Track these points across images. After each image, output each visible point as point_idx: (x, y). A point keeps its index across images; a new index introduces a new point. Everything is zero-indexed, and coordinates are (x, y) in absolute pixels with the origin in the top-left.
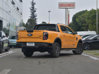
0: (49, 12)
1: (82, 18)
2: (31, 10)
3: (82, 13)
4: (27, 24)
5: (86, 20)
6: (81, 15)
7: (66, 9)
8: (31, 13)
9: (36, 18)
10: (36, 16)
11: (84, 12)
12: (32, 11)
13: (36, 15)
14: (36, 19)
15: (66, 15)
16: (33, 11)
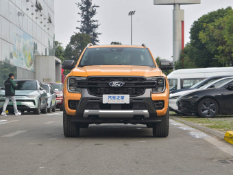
0: (131, 13)
1: (217, 32)
2: (82, 8)
3: (216, 16)
4: (69, 48)
5: (226, 37)
6: (214, 21)
7: (174, 4)
8: (81, 19)
9: (97, 31)
10: (95, 27)
11: (221, 14)
12: (85, 13)
13: (95, 23)
14: (95, 35)
15: (174, 22)
16: (88, 12)
